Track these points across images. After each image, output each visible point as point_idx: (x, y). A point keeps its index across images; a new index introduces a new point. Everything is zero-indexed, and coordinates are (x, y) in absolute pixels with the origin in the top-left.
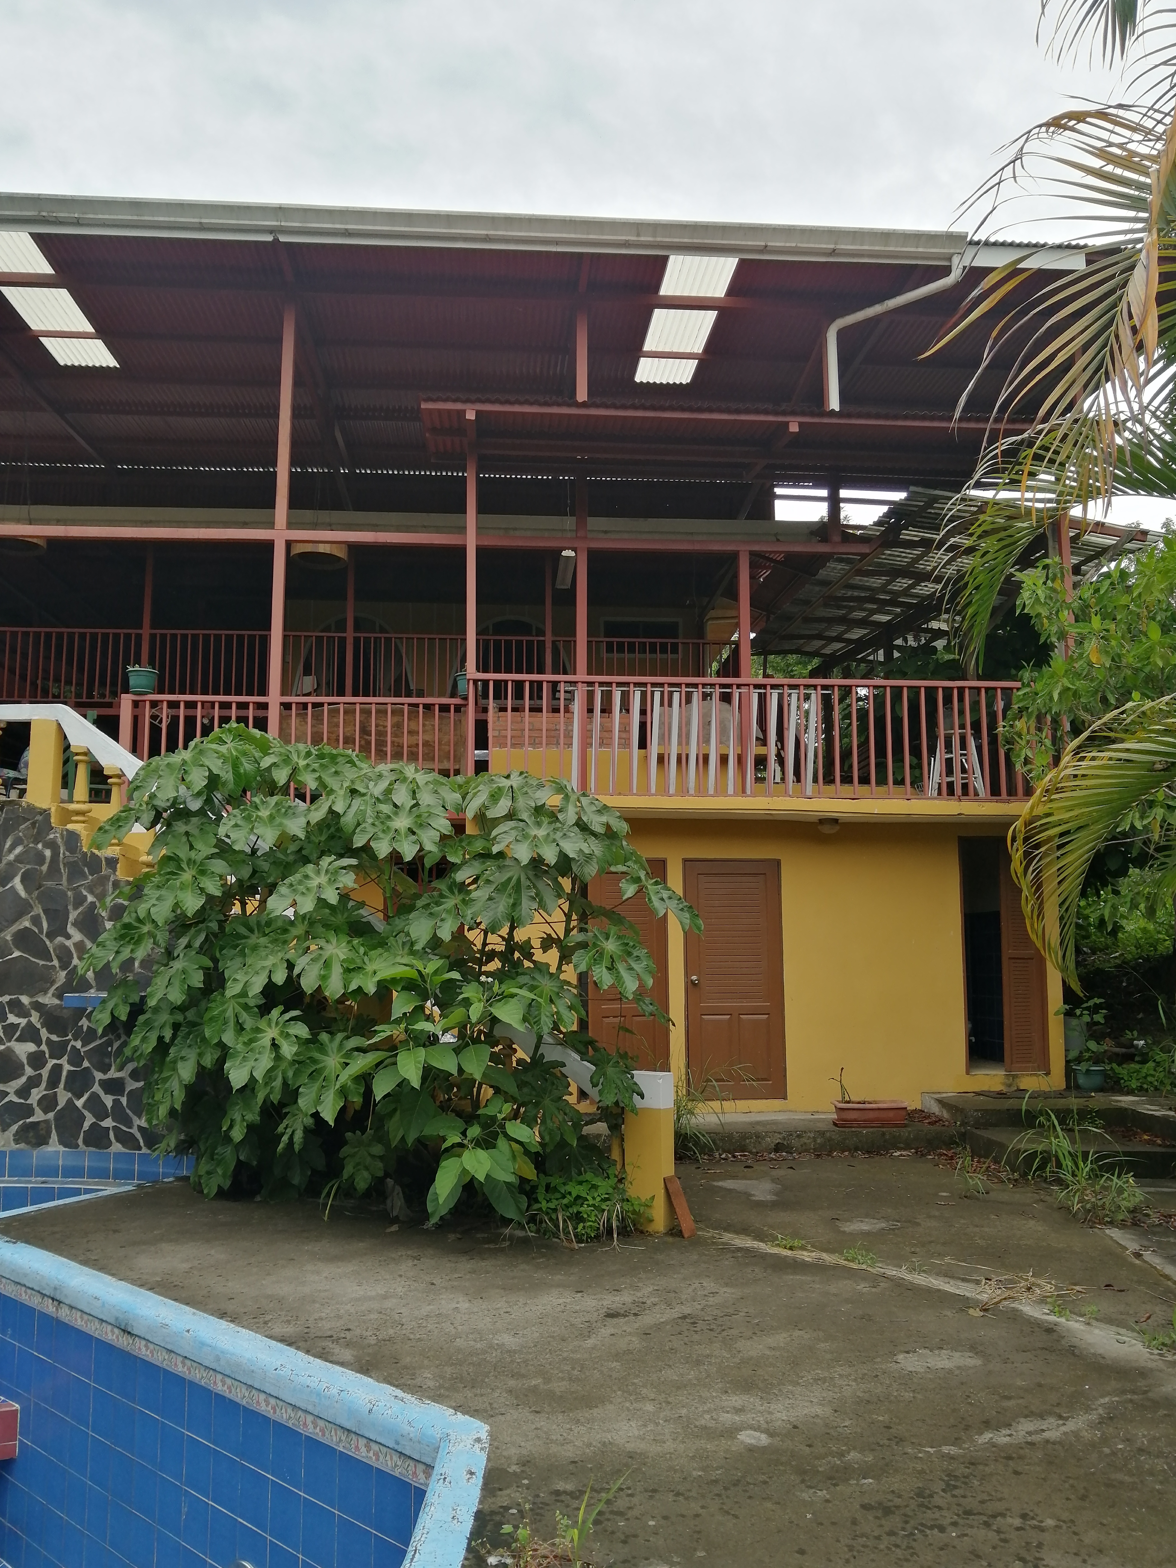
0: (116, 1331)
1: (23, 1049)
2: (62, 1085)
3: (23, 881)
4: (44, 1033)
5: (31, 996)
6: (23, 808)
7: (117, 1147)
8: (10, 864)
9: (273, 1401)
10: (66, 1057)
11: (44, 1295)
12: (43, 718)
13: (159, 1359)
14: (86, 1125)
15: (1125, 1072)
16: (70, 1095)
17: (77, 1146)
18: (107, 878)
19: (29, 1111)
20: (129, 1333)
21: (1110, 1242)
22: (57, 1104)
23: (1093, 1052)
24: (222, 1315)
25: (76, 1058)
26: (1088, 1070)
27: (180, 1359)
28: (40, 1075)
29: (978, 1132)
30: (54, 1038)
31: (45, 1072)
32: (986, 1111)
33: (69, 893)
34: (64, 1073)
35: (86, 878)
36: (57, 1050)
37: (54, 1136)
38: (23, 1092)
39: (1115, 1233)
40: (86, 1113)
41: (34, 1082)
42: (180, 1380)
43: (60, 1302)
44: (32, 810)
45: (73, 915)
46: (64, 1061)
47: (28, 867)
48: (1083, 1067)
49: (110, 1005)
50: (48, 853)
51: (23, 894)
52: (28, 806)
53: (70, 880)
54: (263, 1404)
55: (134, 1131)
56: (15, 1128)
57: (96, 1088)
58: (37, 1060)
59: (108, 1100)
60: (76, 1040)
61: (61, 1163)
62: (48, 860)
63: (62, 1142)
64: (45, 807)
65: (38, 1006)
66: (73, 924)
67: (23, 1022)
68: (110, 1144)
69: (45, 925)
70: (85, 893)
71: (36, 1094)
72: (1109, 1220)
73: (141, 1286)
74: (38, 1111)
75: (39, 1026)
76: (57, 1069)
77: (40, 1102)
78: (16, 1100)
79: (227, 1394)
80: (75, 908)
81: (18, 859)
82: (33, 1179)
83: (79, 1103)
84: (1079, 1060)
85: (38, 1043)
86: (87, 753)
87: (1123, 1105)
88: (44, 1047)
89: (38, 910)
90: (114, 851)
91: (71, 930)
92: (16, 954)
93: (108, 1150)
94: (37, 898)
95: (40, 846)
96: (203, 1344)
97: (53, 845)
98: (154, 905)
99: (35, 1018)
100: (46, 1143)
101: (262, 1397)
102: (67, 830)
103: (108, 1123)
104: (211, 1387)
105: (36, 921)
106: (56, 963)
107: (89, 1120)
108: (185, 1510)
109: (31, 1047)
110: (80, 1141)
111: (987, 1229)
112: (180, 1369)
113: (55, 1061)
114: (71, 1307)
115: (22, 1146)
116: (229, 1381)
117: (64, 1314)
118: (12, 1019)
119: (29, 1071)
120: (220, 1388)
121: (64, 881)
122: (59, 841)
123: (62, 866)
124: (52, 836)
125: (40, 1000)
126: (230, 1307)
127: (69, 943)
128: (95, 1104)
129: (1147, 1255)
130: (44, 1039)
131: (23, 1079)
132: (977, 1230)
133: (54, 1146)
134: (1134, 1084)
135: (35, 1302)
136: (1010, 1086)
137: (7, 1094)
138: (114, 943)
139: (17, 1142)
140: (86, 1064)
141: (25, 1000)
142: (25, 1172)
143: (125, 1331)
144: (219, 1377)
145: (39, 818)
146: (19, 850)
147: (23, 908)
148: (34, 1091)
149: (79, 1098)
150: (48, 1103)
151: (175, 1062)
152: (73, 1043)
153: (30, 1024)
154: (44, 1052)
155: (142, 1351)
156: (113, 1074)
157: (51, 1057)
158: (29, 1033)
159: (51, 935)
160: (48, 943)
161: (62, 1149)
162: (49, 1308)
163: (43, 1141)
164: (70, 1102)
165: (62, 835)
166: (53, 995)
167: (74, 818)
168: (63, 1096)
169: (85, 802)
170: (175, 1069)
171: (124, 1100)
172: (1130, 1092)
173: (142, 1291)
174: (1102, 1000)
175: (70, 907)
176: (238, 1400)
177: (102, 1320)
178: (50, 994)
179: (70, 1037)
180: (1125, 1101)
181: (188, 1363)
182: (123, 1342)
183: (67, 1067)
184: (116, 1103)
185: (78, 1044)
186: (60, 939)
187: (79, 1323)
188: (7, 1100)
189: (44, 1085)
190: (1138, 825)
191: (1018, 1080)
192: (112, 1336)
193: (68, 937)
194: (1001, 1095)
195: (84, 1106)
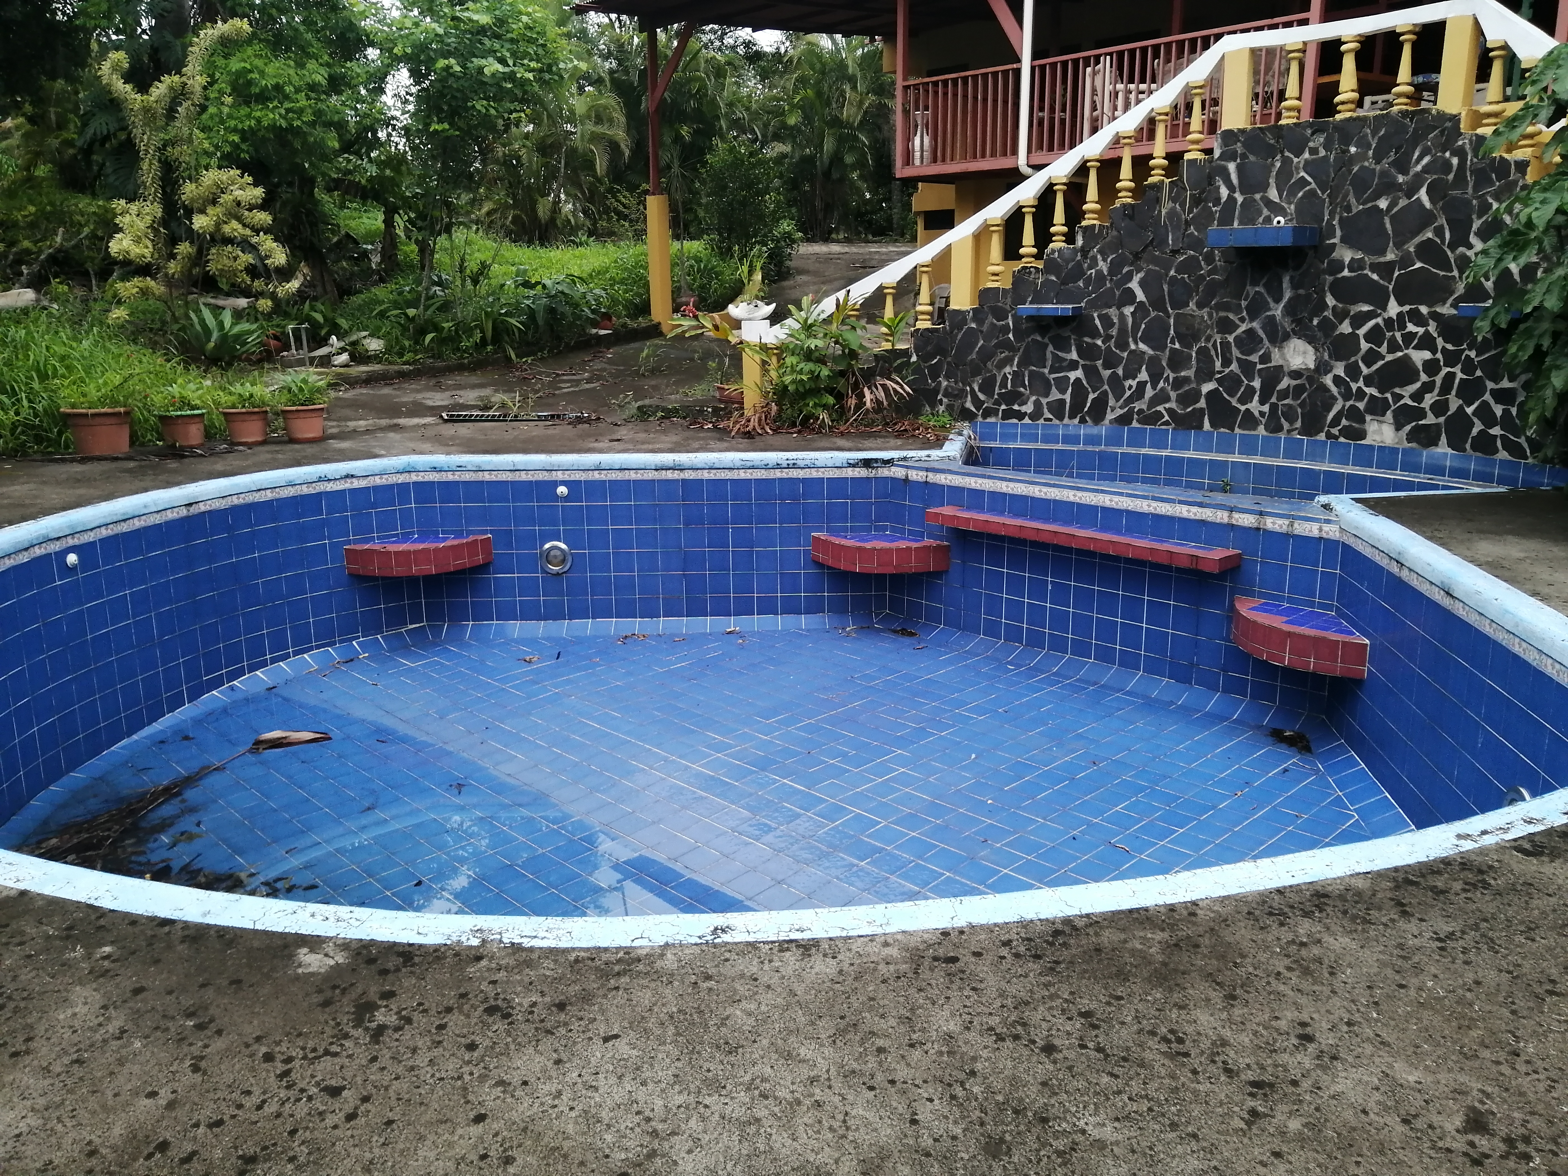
0: (1442, 592)
1: (1420, 357)
2: (1454, 392)
3: (1428, 192)
4: (1440, 342)
5: (1429, 306)
6: (1433, 116)
7: (1503, 455)
8: (1417, 175)
9: (1558, 666)
10: (1459, 366)
11: (1391, 558)
12: (1459, 14)
13: (1472, 619)
14: (1475, 431)
16: (1461, 402)
17: (1465, 450)
18: (1515, 182)
19: (1422, 414)
20: (1451, 596)
22: (1448, 410)
24: (1534, 594)
25: (1469, 368)
27: (1488, 621)
28: (1434, 381)
30: (1450, 347)
31: (1439, 379)
33: (1474, 202)
34: (1457, 381)
35: (1493, 184)
36: (1451, 359)
37: (1444, 439)
38: (1418, 396)
40: (1475, 420)
41: (1428, 387)
42: (1486, 638)
43: (1402, 565)
44: (1442, 116)
45: (1476, 225)
46: (1457, 369)
47: (1435, 177)
49: (1492, 313)
50: (1455, 161)
51: (1428, 205)
52: (1438, 113)
53: (1476, 188)
54: (1550, 667)
55: (1522, 440)
56: (1408, 428)
57: (1487, 397)
58: (1431, 367)
59: (1498, 410)
60: (1470, 350)
61: (1448, 464)
62: (1455, 168)
63: (1450, 445)
64: (1454, 112)
65: (1435, 316)
66: (1476, 234)
67: (1421, 330)
68: (1497, 451)
69: (1448, 235)
70: (1490, 200)
71: (1429, 399)
73: (1471, 562)
74: (1430, 414)
75: (1435, 335)
76: (1451, 376)
77: (1432, 407)
78: (1410, 403)
79: (1522, 655)
80: (1479, 217)
81: (1426, 170)
82: (1422, 475)
83: (1470, 410)
85: (1434, 351)
86: (1505, 47)
88: (1439, 355)
89: (1442, 221)
90: (1524, 153)
91: (1473, 239)
92: (1418, 265)
93: (1495, 457)
94: (1441, 208)
95: (1447, 154)
96: (1507, 611)
97: (1460, 153)
98: (1537, 209)
99: (1432, 327)
100: (1436, 444)
101: (1550, 661)
102: (1476, 135)
103: (1496, 431)
104: (1510, 647)
105: (1439, 232)
106: (1456, 273)
107: (1478, 427)
108: (1480, 740)
109: (1427, 355)
110: (1468, 446)
112: (1488, 630)
113: (1449, 369)
114: (1410, 570)
115: (1413, 445)
116: (1524, 645)
117: (1405, 575)
118: (1411, 327)
119: (1424, 377)
120: (1517, 649)
121: (1470, 190)
122: (1468, 147)
123: (1468, 174)
124: (1460, 143)
125: (1438, 310)
126: (1545, 590)
127: (1470, 253)
128: (1484, 412)
130: (1440, 348)
131: (1418, 385)
133: (1443, 449)
135: (1384, 562)
137: (1402, 397)
138: (1498, 250)
139: (1409, 440)
140: (1479, 373)
141: (1424, 309)
142: (1415, 468)
143: (1448, 593)
144: (1517, 640)
145: (1448, 124)
146: (1426, 160)
147: (1426, 219)
148: (1427, 396)
149: (1469, 406)
150: (1439, 408)
151: (1550, 370)
152: (1467, 352)
153: (1427, 332)
154: (1439, 360)
155: (1460, 611)
156: (1506, 384)
157: (1446, 365)
158: (1426, 342)
159: (1453, 246)
160: (1449, 253)
161: (1450, 451)
162: (1394, 569)
163: (1435, 443)
164: (1460, 409)
165: (1471, 141)
166: (1451, 306)
167: (1485, 121)
168: (1454, 403)
169: (1499, 102)
170: (1549, 378)
171: (1514, 411)
173: (1470, 565)
175: (1474, 217)
176: (1530, 661)
177: (1432, 583)
178: (1448, 305)
179: (1465, 346)
181: (1494, 625)
182: (1446, 602)
183: (1460, 375)
184: (1506, 412)
185: (1473, 354)
186: (1461, 249)
187: (1415, 582)
188: (1402, 402)
189: (1436, 391)
192: (1438, 596)
193: (1470, 247)
195: (1474, 414)
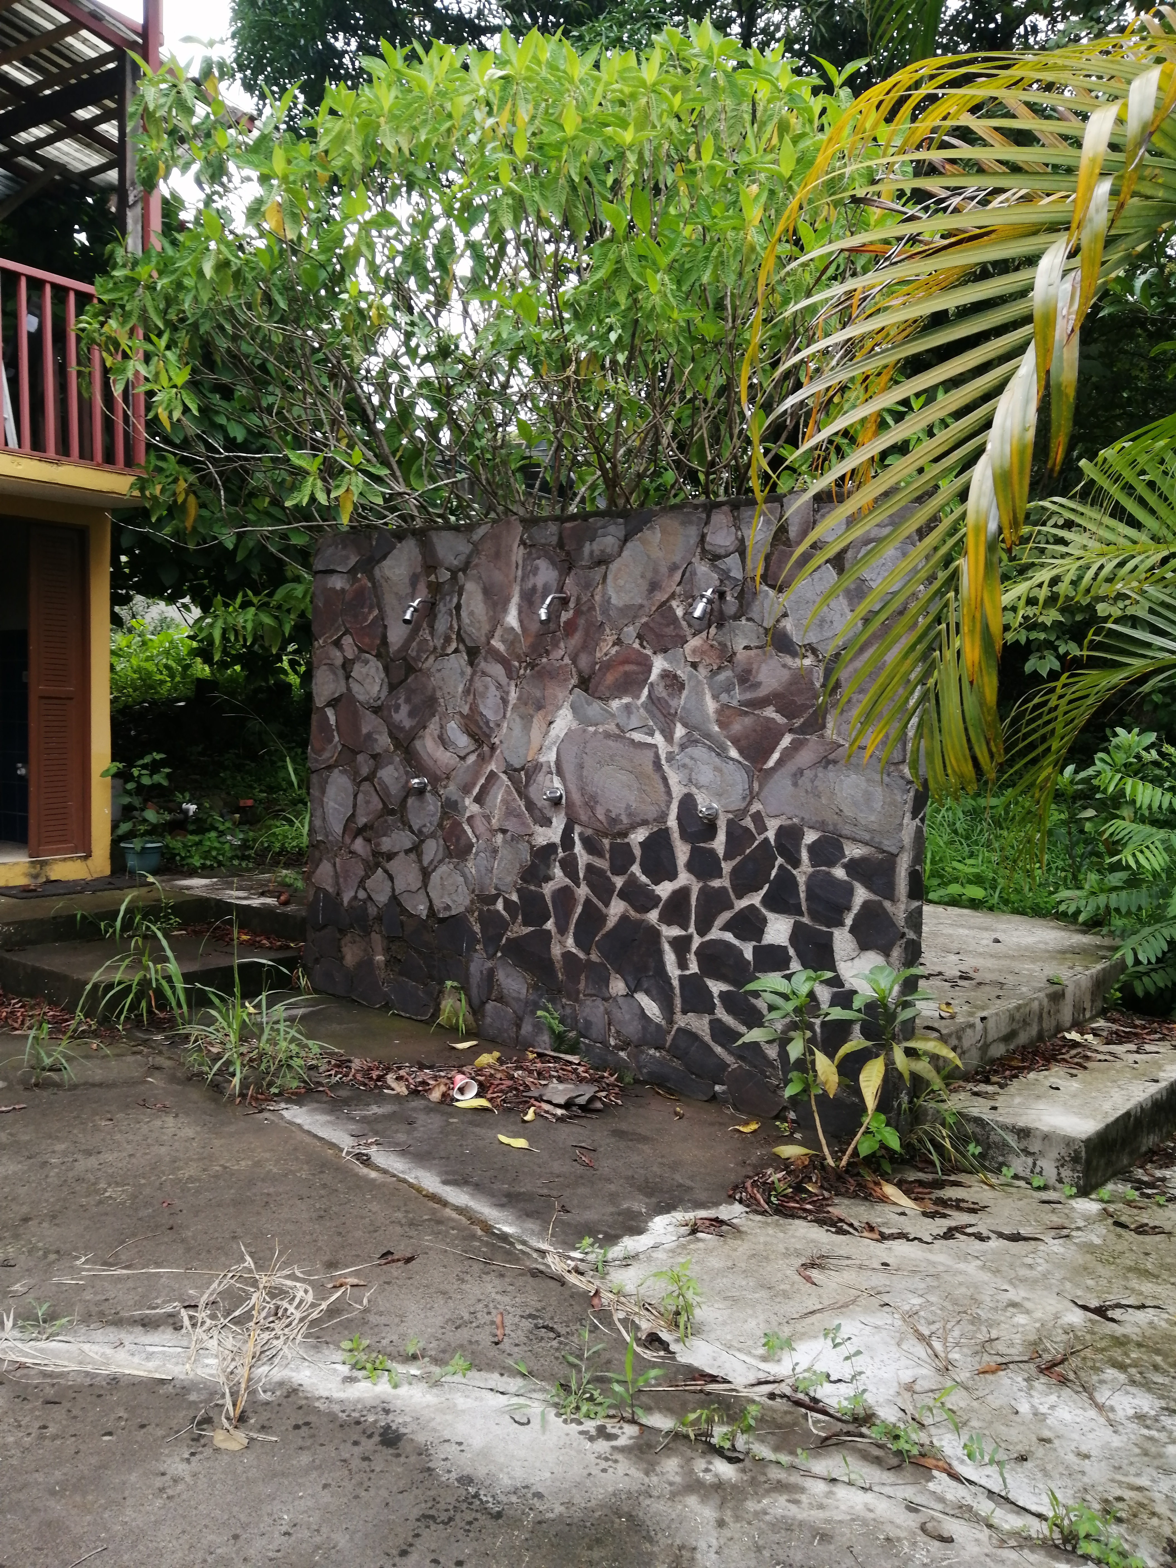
15: (180, 845)
21: (308, 1139)
23: (151, 824)
26: (143, 848)
29: (15, 958)
32: (22, 924)
39: (297, 1115)
48: (136, 844)
72: (276, 1091)
84: (130, 836)
87: (198, 892)
111: (109, 1157)
129: (382, 1158)
132: (92, 1162)
134: (197, 862)
136: (36, 876)
172: (192, 873)
174: (163, 756)
180: (197, 884)
190: (322, 498)
191: (47, 868)
194: (25, 892)
